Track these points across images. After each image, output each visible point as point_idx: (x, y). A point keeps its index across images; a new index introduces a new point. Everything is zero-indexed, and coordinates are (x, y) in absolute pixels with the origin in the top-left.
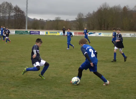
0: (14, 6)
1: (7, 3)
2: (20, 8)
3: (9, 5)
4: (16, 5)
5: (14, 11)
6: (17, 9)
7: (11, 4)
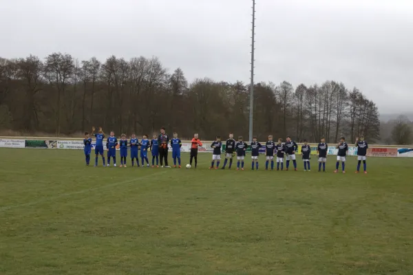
0: (349, 90)
1: (333, 83)
2: (363, 94)
3: (339, 88)
4: (355, 88)
5: (350, 103)
6: (358, 97)
7: (342, 85)
